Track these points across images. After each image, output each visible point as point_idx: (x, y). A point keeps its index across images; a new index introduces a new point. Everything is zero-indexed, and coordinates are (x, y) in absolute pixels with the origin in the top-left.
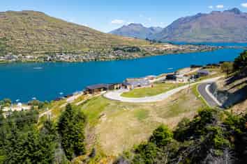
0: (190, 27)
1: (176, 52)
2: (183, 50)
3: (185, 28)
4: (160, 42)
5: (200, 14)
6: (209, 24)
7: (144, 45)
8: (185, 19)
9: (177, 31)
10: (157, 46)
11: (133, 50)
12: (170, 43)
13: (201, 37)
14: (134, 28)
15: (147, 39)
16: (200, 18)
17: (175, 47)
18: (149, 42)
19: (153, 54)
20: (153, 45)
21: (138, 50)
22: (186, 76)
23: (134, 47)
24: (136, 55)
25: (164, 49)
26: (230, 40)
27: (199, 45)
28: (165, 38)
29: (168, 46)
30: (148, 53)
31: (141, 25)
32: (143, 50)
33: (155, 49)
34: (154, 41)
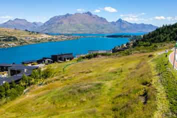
0: (62, 23)
1: (50, 40)
2: (56, 39)
3: (59, 23)
4: (38, 33)
7: (23, 36)
8: (59, 18)
10: (35, 36)
12: (47, 34)
13: (70, 30)
15: (26, 30)
20: (31, 35)
21: (15, 39)
23: (11, 37)
24: (12, 44)
25: (40, 38)
27: (69, 35)
29: (45, 36)
31: (26, 21)
32: (21, 40)
33: (33, 38)
34: (33, 32)
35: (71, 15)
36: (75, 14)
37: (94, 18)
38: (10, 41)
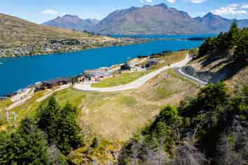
1: (115, 44)
2: (122, 43)
4: (98, 35)
5: (133, 7)
6: (142, 17)
7: (83, 38)
9: (114, 24)
10: (96, 39)
11: (72, 42)
12: (109, 36)
14: (70, 19)
15: (85, 32)
16: (133, 12)
17: (113, 39)
18: (88, 35)
19: (93, 47)
20: (92, 38)
21: (78, 43)
22: (137, 65)
23: (73, 40)
24: (75, 48)
25: (103, 41)
26: (161, 33)
27: (135, 37)
28: (103, 30)
29: (108, 39)
30: (88, 46)
32: (83, 43)
33: (95, 42)
34: (93, 34)
35: (138, 8)
36: (144, 7)
37: (170, 12)
38: (73, 44)
